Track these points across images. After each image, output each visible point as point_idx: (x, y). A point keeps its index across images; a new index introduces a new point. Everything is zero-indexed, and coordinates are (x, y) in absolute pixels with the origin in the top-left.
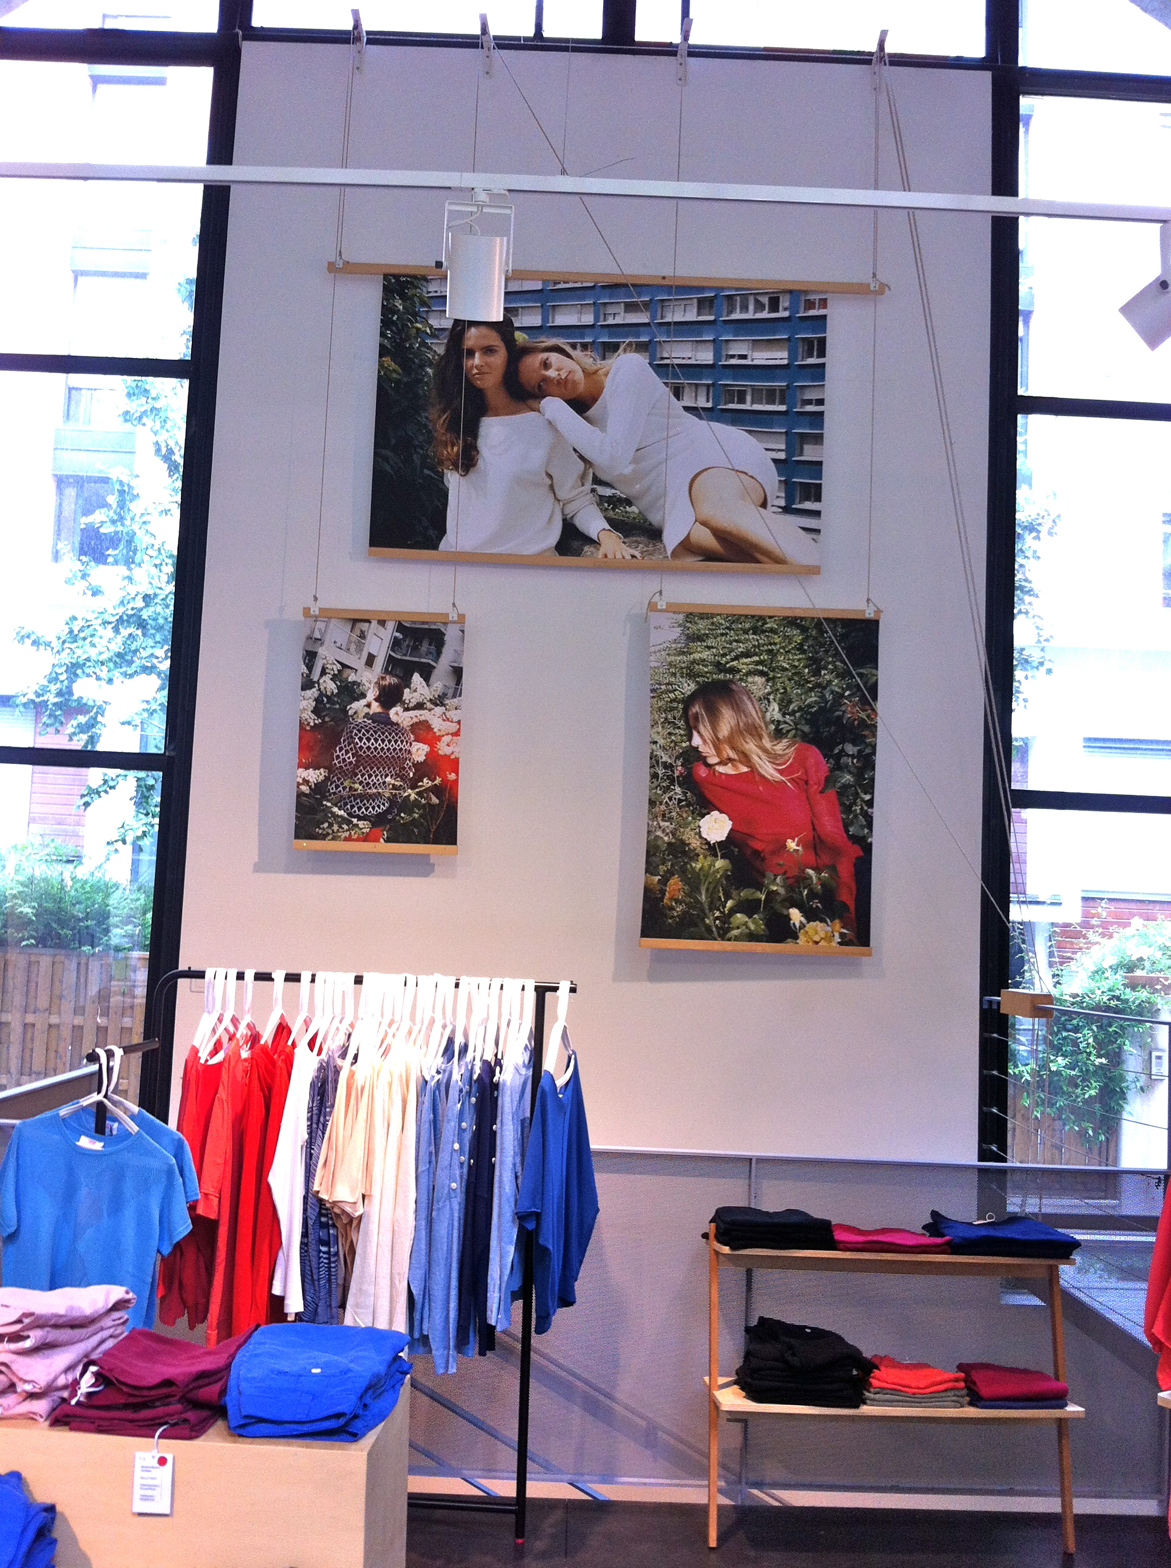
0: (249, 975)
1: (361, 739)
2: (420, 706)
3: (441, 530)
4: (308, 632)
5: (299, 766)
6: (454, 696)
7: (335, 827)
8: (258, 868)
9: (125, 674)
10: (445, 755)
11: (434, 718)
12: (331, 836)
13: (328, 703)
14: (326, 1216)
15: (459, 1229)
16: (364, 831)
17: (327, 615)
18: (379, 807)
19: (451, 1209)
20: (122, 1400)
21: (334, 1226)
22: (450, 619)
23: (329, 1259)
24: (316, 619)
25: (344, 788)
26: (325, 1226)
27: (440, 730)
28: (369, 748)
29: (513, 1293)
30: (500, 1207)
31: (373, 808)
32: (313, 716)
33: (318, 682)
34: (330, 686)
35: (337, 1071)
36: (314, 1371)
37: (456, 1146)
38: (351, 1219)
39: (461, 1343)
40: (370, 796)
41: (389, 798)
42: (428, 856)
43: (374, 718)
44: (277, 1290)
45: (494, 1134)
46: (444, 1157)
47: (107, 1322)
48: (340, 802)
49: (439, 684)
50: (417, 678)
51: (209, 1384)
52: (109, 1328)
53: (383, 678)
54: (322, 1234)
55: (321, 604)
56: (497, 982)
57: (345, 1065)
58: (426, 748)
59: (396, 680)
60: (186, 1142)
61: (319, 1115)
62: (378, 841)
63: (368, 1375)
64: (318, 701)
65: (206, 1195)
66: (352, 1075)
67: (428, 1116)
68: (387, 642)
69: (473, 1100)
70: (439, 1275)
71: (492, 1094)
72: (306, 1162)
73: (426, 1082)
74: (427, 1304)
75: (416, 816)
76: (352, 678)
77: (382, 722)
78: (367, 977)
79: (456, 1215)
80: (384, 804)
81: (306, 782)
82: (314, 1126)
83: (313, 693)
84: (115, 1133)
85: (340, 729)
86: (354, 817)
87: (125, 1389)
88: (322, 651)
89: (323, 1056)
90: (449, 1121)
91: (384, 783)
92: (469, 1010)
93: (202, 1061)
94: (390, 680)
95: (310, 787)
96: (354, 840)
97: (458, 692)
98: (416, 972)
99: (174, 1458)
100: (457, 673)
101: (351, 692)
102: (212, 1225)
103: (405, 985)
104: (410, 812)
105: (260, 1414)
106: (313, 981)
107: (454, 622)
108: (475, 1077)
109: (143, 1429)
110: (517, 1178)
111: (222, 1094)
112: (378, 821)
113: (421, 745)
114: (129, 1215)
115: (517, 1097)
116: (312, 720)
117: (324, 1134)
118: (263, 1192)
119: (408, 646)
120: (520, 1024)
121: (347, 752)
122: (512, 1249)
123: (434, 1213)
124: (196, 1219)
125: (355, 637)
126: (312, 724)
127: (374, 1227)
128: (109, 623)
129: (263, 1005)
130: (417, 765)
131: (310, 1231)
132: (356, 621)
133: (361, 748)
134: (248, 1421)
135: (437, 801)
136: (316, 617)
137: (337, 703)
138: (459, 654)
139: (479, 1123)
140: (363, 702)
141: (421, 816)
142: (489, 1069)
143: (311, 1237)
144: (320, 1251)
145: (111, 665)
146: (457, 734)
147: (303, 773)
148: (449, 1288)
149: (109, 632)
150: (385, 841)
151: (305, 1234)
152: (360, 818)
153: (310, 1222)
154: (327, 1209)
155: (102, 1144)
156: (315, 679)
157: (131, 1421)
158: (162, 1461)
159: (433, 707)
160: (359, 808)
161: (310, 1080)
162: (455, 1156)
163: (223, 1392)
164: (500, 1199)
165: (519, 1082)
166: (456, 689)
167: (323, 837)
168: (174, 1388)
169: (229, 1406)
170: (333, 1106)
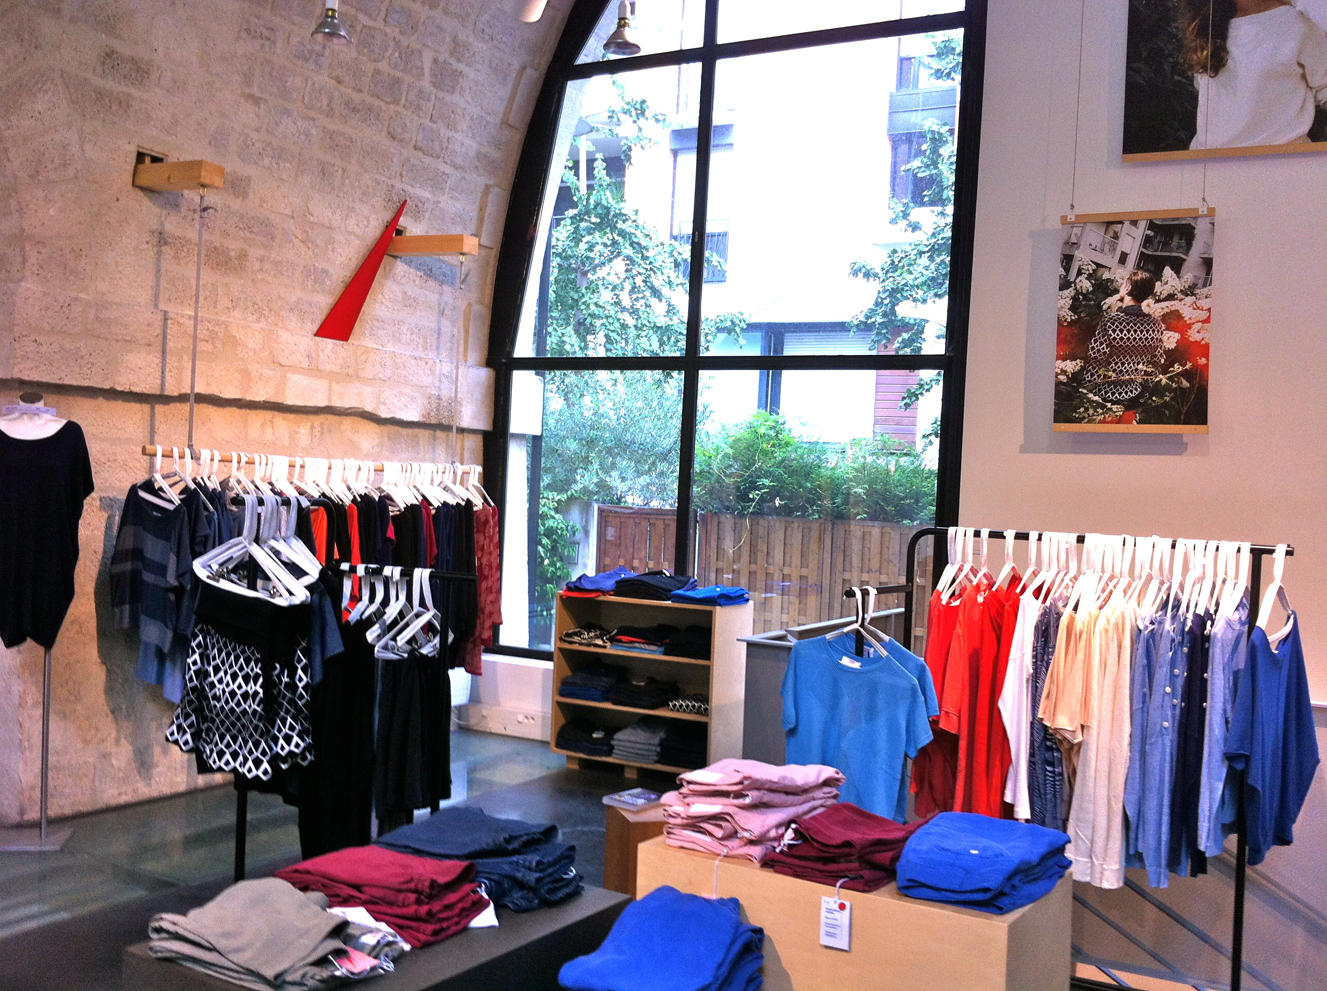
0: (985, 533)
1: (1114, 331)
2: (1171, 297)
3: (1192, 131)
4: (1066, 238)
5: (1057, 359)
6: (1204, 286)
7: (1091, 411)
8: (1024, 449)
9: (936, 295)
10: (1196, 342)
11: (1185, 308)
12: (1086, 420)
13: (1084, 299)
14: (1050, 740)
15: (1171, 762)
16: (1118, 414)
17: (1083, 220)
18: (1131, 392)
19: (1163, 744)
20: (814, 854)
21: (1058, 750)
22: (1200, 213)
23: (1053, 777)
24: (1073, 225)
25: (1099, 376)
26: (1050, 749)
27: (1190, 319)
28: (1122, 339)
29: (1224, 826)
30: (1210, 748)
31: (1126, 393)
32: (1070, 313)
33: (1074, 282)
34: (1085, 285)
35: (1059, 616)
36: (973, 852)
37: (1168, 690)
38: (1072, 746)
39: (1173, 863)
40: (1123, 382)
41: (1141, 383)
42: (1181, 436)
43: (1126, 311)
44: (1008, 799)
45: (1205, 681)
46: (1157, 698)
47: (819, 794)
48: (1096, 389)
49: (1188, 276)
50: (1168, 271)
51: (884, 851)
52: (821, 799)
53: (1135, 274)
54: (1048, 755)
55: (1078, 211)
56: (1212, 544)
57: (1067, 612)
58: (1176, 336)
59: (1147, 275)
60: (927, 668)
61: (1043, 654)
62: (1131, 423)
63: (1016, 861)
64: (1075, 299)
65: (947, 713)
66: (1072, 621)
67: (1141, 661)
68: (1139, 241)
69: (1185, 650)
70: (1152, 803)
71: (1203, 645)
72: (1032, 693)
73: (1140, 631)
74: (1141, 826)
75: (1168, 399)
76: (1106, 275)
77: (1135, 314)
78: (1088, 537)
79: (1168, 750)
80: (1136, 389)
81: (1064, 372)
82: (1039, 663)
83: (1070, 292)
84: (871, 656)
85: (1094, 323)
86: (1109, 402)
87: (815, 845)
88: (1078, 254)
89: (1048, 603)
90: (1160, 667)
91: (1137, 369)
92: (1186, 569)
93: (944, 602)
94: (1142, 275)
95: (1068, 376)
96: (1107, 423)
97: (1207, 282)
98: (1135, 535)
99: (851, 905)
100: (1208, 263)
101: (1105, 288)
102: (954, 739)
103: (1124, 544)
104: (1162, 396)
105: (922, 880)
106: (1040, 539)
107: (1202, 216)
108: (1187, 629)
109: (829, 879)
110: (1227, 722)
111: (959, 630)
112: (1130, 405)
113: (1171, 333)
114: (882, 722)
115: (1229, 649)
116: (1070, 316)
117: (1047, 670)
118: (995, 715)
119: (1159, 242)
120: (1236, 584)
121: (1101, 343)
122: (1221, 786)
123: (1147, 747)
124: (939, 733)
125: (1108, 238)
126: (1069, 320)
127: (1092, 753)
128: (924, 253)
129: (997, 560)
130: (1168, 352)
131: (1037, 752)
132: (1110, 224)
133: (1115, 339)
134: (912, 884)
135: (1188, 385)
136: (1073, 223)
137: (1093, 300)
138: (1209, 246)
139: (1190, 670)
140: (1117, 297)
141: (1172, 399)
142: (1201, 621)
143: (1037, 757)
144: (1047, 770)
145: (925, 288)
146: (1207, 321)
147: (1061, 364)
148: (1161, 814)
149: (924, 261)
150: (1138, 423)
151: (1032, 755)
152: (1113, 403)
153: (1036, 745)
154: (1051, 735)
155: (859, 664)
156: (1072, 280)
157: (820, 871)
158: (842, 907)
159: (1183, 297)
160: (1113, 394)
161: (1034, 624)
162: (1167, 698)
163: (895, 859)
164: (1210, 741)
165: (1231, 635)
166: (1206, 279)
167: (1080, 420)
168: (853, 850)
169: (898, 871)
170: (1054, 647)
